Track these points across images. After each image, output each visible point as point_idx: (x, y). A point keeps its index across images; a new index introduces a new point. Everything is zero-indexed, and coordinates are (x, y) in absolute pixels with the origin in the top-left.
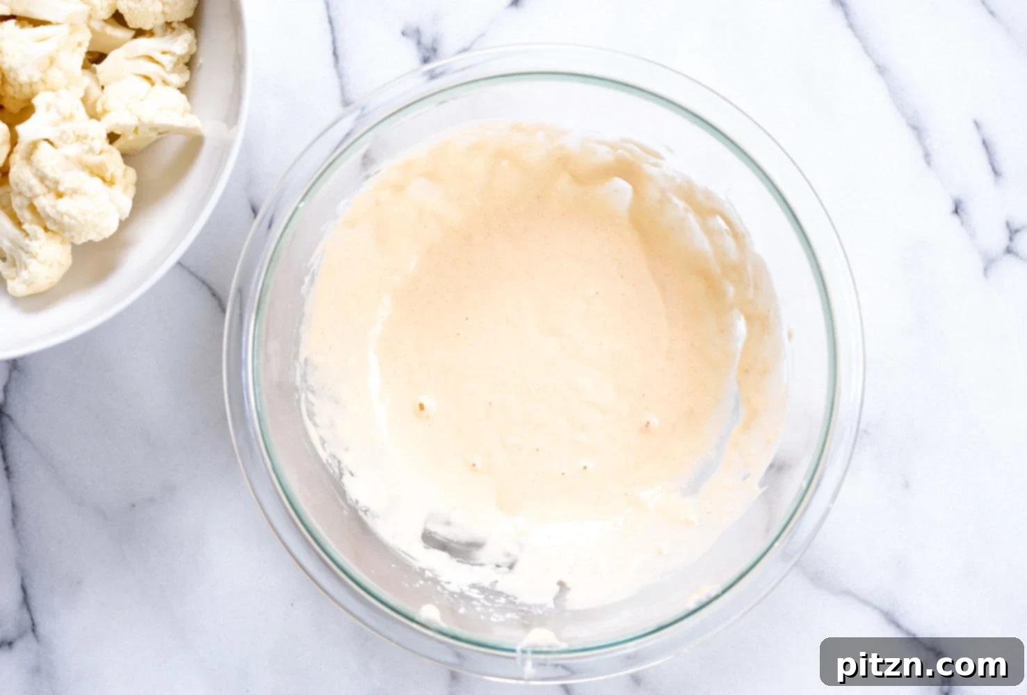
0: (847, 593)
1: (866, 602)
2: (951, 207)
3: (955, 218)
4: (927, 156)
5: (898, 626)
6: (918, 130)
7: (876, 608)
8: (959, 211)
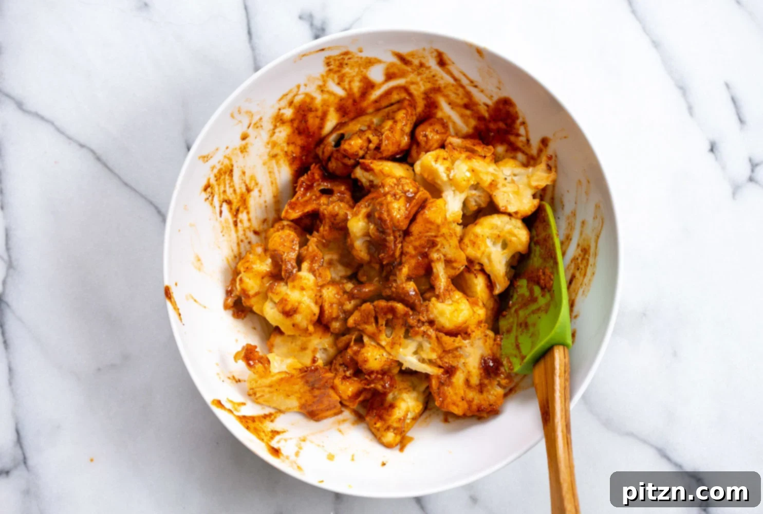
0: (630, 434)
1: (644, 441)
2: (708, 147)
3: (711, 155)
4: (690, 109)
5: (668, 459)
6: (683, 89)
7: (652, 446)
8: (714, 150)
